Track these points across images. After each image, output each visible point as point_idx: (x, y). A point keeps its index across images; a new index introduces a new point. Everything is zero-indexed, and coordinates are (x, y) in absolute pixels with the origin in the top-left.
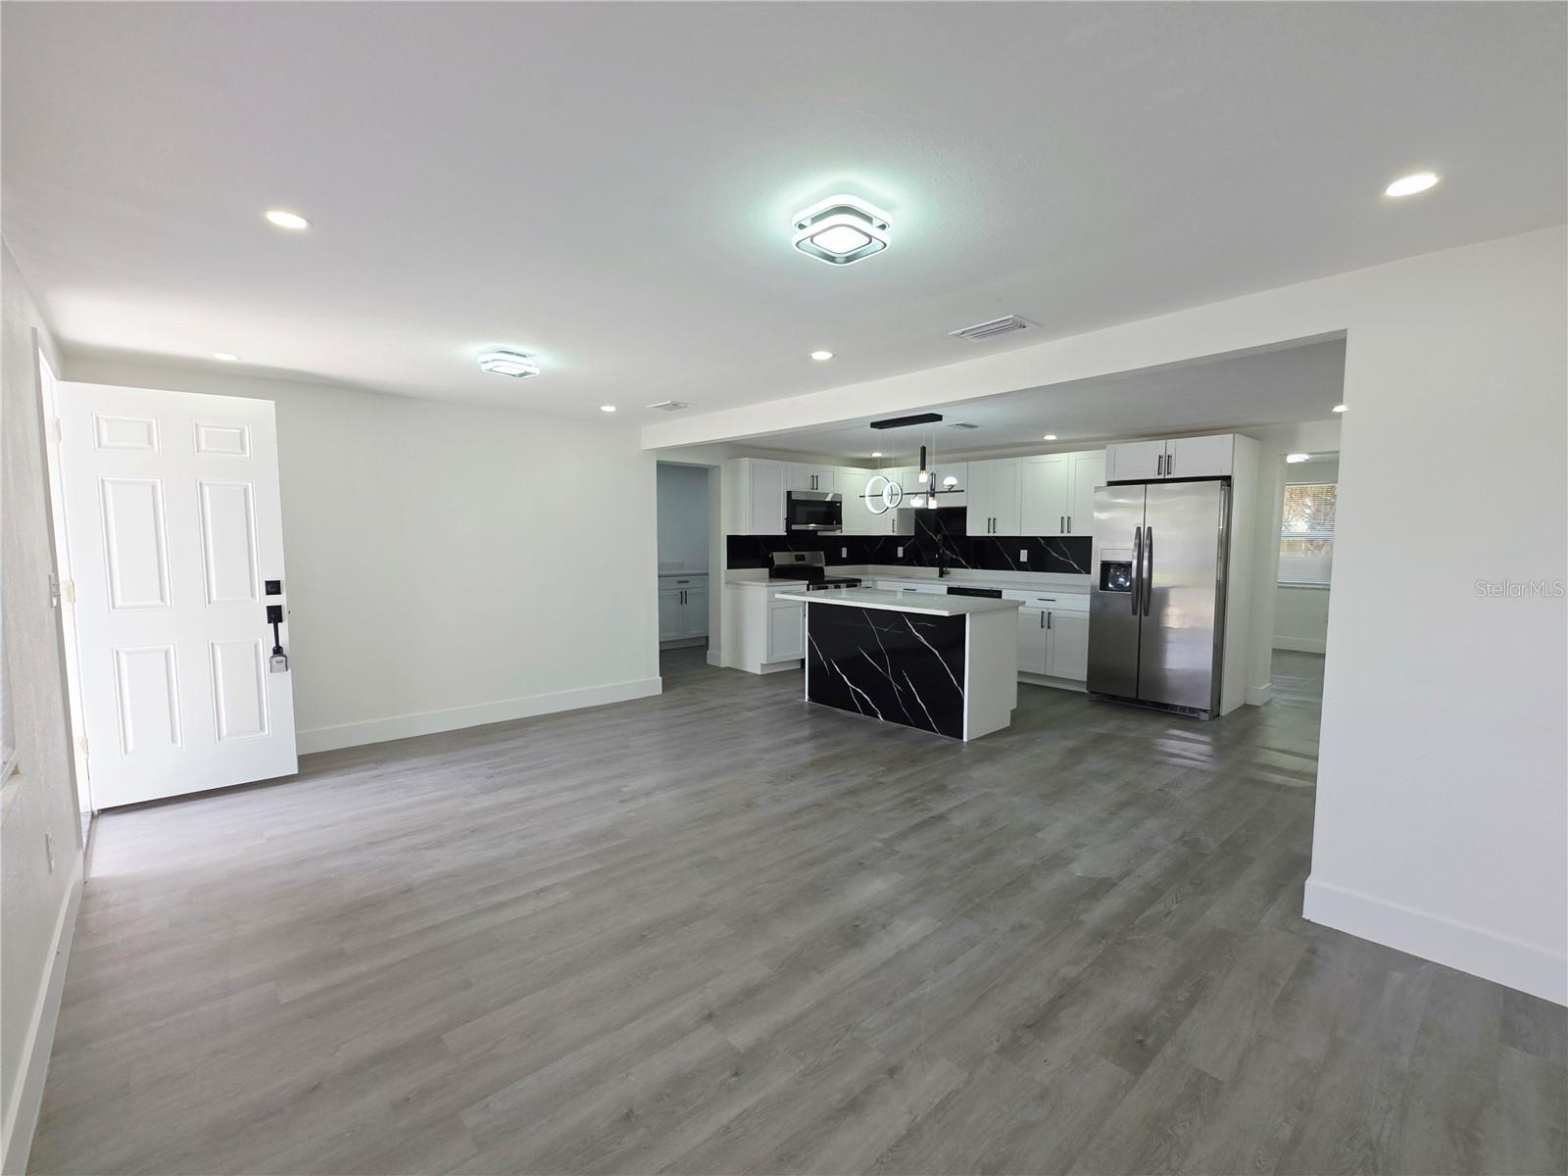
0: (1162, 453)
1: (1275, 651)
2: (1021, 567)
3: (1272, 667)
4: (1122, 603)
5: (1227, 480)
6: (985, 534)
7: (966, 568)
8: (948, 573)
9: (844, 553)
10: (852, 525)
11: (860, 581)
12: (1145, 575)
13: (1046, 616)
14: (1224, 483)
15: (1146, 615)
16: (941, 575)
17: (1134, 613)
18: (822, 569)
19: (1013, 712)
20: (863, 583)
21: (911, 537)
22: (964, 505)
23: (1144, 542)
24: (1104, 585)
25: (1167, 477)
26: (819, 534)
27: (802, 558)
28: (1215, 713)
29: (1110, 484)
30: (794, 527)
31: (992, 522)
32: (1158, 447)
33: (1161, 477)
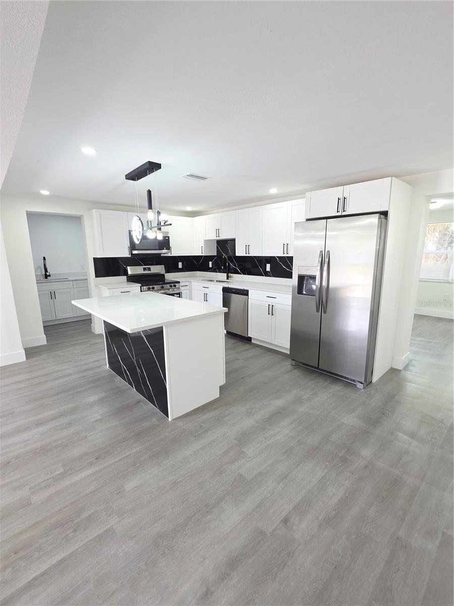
0: (341, 197)
1: (416, 316)
2: (266, 274)
3: (413, 329)
4: (311, 303)
5: (385, 214)
6: (245, 255)
7: (240, 274)
8: (231, 277)
9: (180, 265)
10: (177, 250)
11: (179, 282)
12: (324, 283)
13: (271, 307)
14: (382, 216)
15: (325, 313)
16: (228, 279)
17: (318, 311)
18: (163, 275)
19: (221, 388)
20: (181, 284)
21: (214, 256)
22: (234, 237)
23: (325, 261)
24: (300, 291)
25: (344, 214)
26: (162, 255)
27: (149, 269)
28: (368, 383)
29: (308, 220)
30: (135, 252)
31: (247, 247)
32: (338, 192)
33: (339, 214)
